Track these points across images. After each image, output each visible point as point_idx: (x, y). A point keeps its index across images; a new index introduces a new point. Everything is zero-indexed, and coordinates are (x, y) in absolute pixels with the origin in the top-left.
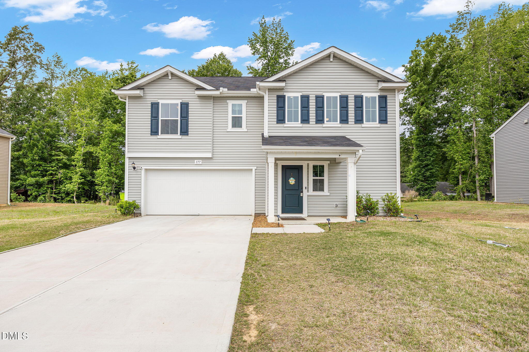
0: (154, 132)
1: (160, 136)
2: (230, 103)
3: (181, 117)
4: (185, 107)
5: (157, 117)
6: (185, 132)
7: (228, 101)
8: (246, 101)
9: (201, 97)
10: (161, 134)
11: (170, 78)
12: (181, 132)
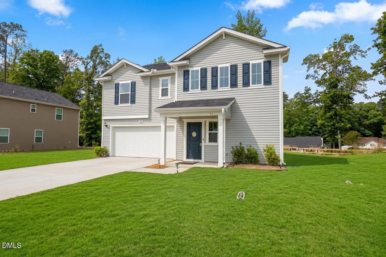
0: (116, 103)
1: (120, 105)
2: (161, 79)
3: (131, 91)
4: (133, 84)
5: (118, 93)
6: (133, 102)
7: (160, 78)
8: (171, 77)
9: (143, 77)
10: (120, 103)
11: (125, 66)
12: (131, 102)
